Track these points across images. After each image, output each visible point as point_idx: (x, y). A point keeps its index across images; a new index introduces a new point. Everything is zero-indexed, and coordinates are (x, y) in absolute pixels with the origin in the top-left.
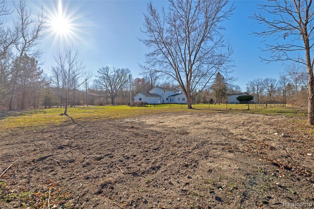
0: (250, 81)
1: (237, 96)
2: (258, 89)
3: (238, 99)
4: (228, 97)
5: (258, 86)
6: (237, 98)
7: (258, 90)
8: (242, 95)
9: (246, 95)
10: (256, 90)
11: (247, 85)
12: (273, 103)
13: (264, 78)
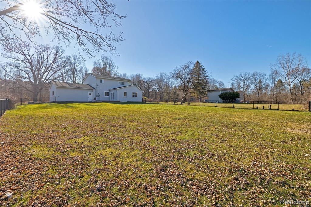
0: (235, 76)
1: (220, 93)
2: (244, 85)
3: (221, 96)
4: (209, 94)
5: (244, 82)
6: (219, 96)
7: (244, 87)
8: (226, 91)
9: (231, 91)
10: (242, 86)
11: (232, 80)
12: (261, 103)
13: (251, 72)
